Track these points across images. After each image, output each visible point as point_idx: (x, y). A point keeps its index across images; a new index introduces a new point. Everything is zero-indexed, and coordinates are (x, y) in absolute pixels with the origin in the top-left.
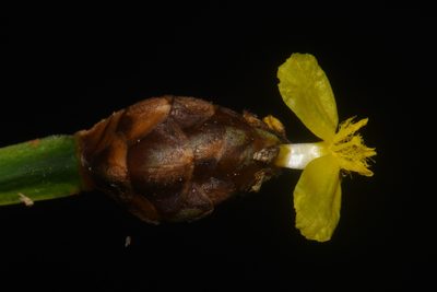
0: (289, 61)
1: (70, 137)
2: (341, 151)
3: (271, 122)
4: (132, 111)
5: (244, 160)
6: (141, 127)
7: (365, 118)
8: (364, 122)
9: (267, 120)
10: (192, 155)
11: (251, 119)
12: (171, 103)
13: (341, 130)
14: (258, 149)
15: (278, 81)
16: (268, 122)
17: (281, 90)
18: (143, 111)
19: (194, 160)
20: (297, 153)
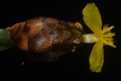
0: (86, 7)
1: (4, 29)
2: (104, 38)
3: (78, 25)
4: (29, 24)
5: (70, 43)
7: (113, 26)
9: (76, 24)
10: (52, 43)
11: (71, 25)
12: (43, 22)
13: (104, 29)
14: (75, 39)
15: (83, 16)
16: (77, 25)
17: (84, 19)
19: (53, 45)
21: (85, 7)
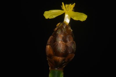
1: (50, 72)
4: (47, 54)
6: (51, 52)
8: (63, 3)
9: (57, 26)
11: (56, 29)
12: (48, 45)
13: (63, 9)
18: (48, 52)
19: (62, 41)
20: (66, 20)
21: (45, 17)
